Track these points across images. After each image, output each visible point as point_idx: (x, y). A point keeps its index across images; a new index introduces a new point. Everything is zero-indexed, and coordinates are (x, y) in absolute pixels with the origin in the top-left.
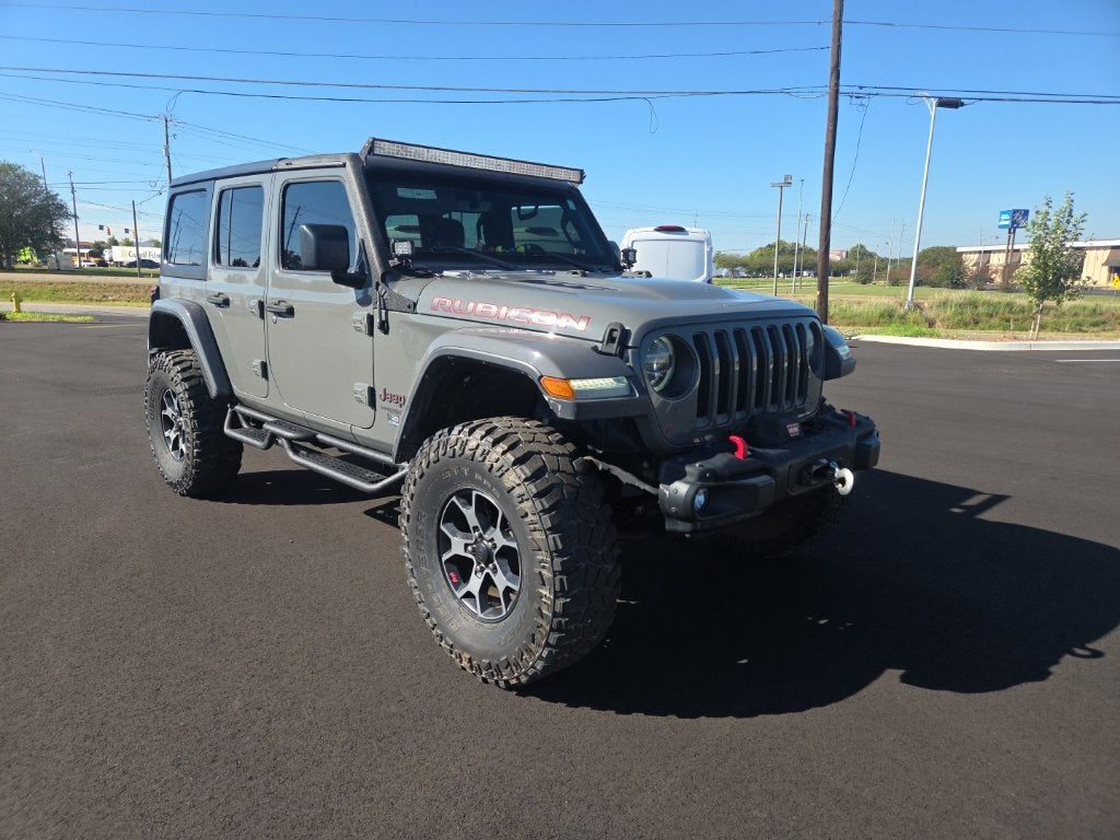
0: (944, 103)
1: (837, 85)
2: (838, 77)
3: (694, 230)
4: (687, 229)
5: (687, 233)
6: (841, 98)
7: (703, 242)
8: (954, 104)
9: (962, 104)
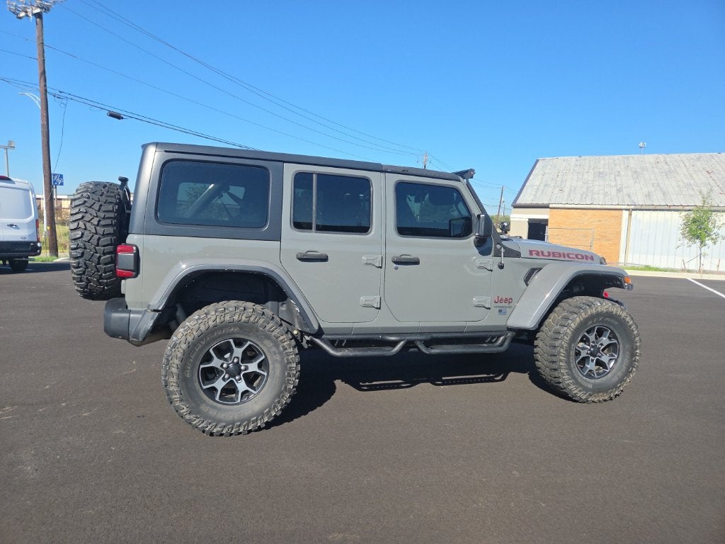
0: (112, 115)
1: (45, 86)
2: (45, 81)
3: (17, 180)
4: (12, 179)
5: (13, 182)
6: (48, 95)
7: (28, 190)
8: (119, 117)
9: (122, 118)
